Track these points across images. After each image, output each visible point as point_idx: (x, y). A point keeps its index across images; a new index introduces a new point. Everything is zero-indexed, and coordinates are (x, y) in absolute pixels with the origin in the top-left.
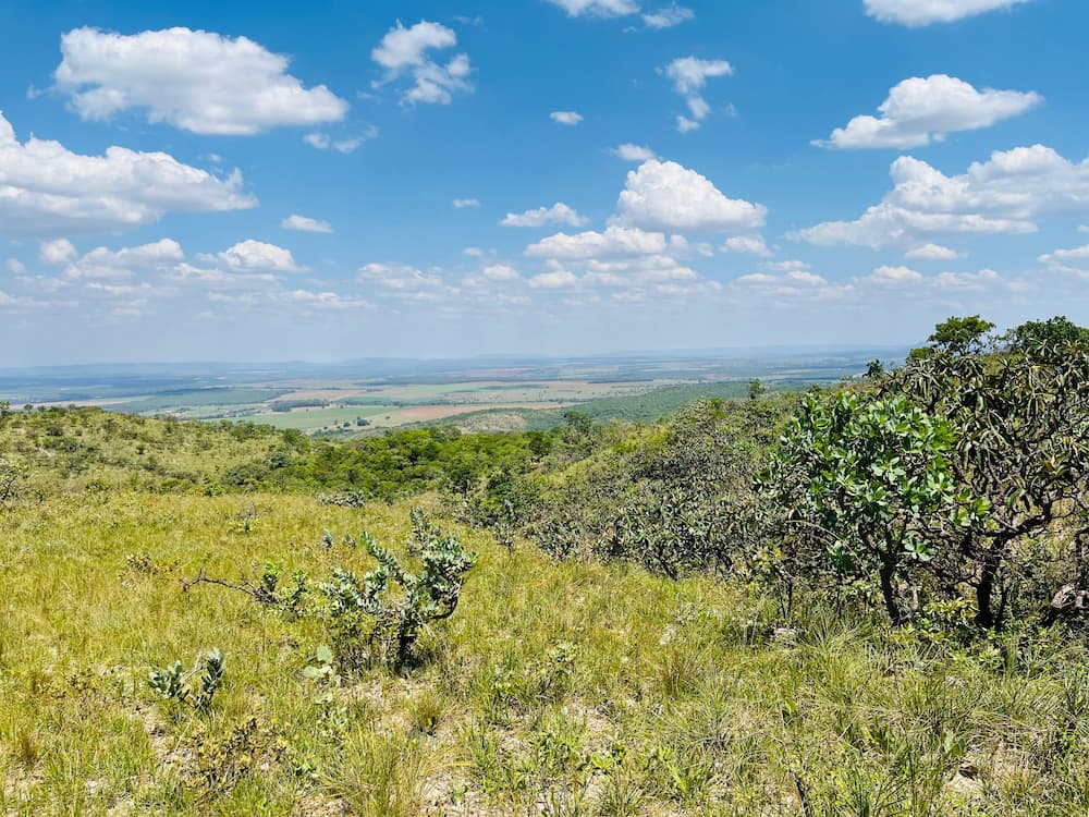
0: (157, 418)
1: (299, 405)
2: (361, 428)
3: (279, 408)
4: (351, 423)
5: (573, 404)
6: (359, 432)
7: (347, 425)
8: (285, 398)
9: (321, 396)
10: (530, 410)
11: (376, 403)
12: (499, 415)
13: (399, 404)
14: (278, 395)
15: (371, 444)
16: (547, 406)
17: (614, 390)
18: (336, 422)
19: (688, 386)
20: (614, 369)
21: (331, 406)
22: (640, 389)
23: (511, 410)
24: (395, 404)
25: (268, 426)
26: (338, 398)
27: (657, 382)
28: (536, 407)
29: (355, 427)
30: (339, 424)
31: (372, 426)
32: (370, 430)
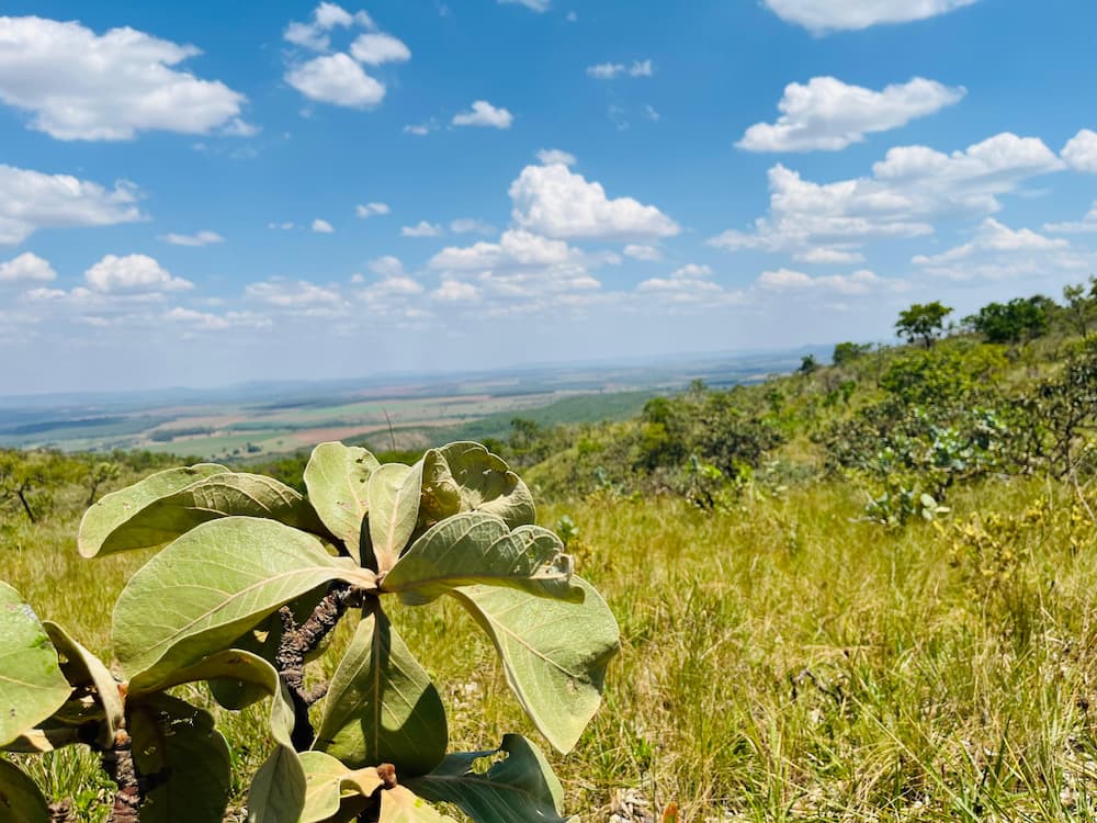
0: (39, 451)
1: (183, 433)
2: (251, 455)
3: (159, 437)
4: (241, 449)
5: (475, 419)
6: (251, 459)
7: (236, 452)
8: (165, 427)
9: (204, 423)
10: (432, 428)
11: (266, 427)
12: (400, 434)
13: (293, 428)
14: (158, 424)
15: (284, 467)
16: (450, 423)
17: (517, 403)
18: (224, 450)
19: (589, 396)
20: (513, 383)
21: (217, 434)
22: (542, 401)
23: (413, 428)
24: (288, 428)
25: (166, 455)
26: (223, 425)
27: (559, 394)
28: (439, 424)
29: (246, 455)
30: (227, 452)
31: (264, 452)
32: (263, 456)
